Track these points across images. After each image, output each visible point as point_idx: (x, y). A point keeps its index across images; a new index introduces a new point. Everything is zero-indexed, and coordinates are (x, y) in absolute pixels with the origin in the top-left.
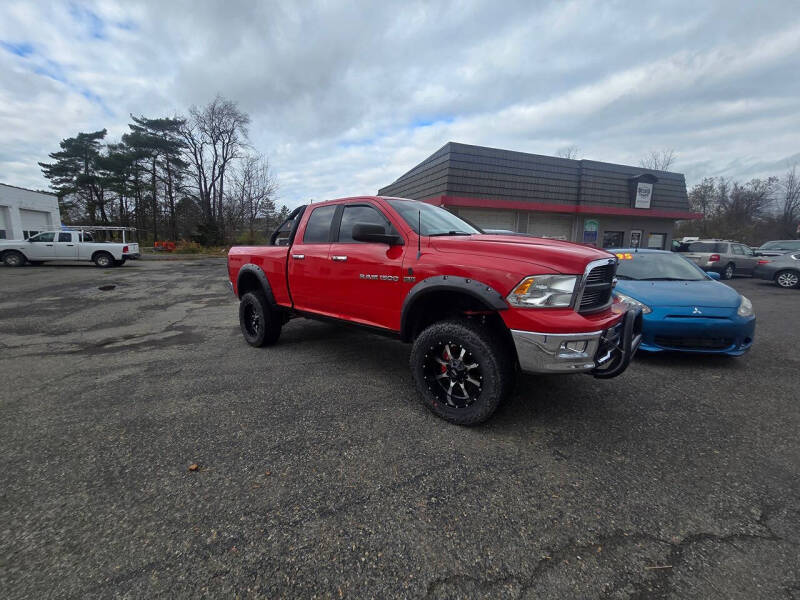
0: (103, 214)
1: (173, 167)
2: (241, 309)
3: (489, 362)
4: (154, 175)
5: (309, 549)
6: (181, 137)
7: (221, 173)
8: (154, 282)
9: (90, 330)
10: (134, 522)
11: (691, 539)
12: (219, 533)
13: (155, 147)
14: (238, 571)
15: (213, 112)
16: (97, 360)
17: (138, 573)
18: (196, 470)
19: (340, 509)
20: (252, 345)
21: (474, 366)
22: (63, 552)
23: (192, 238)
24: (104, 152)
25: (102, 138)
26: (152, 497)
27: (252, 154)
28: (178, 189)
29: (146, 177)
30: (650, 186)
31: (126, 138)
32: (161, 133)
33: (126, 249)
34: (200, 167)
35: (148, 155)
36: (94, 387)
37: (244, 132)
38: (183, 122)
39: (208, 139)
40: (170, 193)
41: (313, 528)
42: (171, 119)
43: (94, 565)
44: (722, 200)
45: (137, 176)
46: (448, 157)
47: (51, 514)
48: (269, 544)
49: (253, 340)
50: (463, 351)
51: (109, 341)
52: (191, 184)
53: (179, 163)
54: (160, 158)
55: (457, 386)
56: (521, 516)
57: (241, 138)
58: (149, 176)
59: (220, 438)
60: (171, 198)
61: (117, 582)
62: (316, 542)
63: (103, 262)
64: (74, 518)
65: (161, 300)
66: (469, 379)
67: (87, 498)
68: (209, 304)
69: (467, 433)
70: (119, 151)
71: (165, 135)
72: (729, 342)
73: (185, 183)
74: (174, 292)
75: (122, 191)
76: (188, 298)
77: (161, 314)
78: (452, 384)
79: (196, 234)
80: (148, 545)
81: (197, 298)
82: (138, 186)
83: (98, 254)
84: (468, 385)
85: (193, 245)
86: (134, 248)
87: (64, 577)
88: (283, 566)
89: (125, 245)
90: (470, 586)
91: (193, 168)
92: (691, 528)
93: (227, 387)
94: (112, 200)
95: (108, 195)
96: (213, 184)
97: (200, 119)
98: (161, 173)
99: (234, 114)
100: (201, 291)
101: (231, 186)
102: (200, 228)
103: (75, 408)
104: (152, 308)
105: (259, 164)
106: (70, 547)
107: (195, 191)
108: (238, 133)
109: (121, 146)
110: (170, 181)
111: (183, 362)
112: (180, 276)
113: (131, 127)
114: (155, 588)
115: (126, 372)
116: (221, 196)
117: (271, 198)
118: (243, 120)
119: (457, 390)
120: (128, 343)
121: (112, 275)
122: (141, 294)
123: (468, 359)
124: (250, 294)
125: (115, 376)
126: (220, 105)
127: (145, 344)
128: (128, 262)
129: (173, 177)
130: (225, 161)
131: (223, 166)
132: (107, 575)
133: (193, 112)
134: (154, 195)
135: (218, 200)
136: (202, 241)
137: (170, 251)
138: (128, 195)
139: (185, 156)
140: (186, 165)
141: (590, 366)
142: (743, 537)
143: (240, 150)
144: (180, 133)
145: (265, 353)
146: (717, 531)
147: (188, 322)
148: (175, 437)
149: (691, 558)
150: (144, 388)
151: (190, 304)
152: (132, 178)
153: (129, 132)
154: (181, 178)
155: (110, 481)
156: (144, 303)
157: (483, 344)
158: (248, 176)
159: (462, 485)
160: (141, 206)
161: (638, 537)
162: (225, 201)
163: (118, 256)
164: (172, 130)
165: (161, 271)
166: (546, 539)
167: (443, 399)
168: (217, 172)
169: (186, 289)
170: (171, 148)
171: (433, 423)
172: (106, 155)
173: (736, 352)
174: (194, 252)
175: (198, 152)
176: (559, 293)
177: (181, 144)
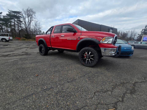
0: (3, 31)
1: (19, 22)
2: (39, 48)
3: (96, 54)
4: (15, 23)
5: (68, 88)
6: (20, 15)
7: (30, 24)
8: (17, 45)
9: (3, 53)
10: (26, 86)
11: (135, 83)
12: (47, 87)
13: (15, 17)
14: (53, 93)
15: (28, 10)
16: (7, 58)
17: (30, 96)
18: (37, 76)
19: (71, 81)
20: (42, 55)
21: (93, 55)
22: (9, 93)
23: (24, 37)
24: (2, 17)
25: (1, 14)
26: (29, 81)
27: (37, 20)
28: (20, 27)
29: (13, 24)
30: (112, 30)
31: (7, 14)
32: (16, 14)
33: (9, 38)
34: (25, 22)
35: (13, 19)
36: (8, 62)
37: (35, 15)
38: (21, 12)
39: (27, 16)
40: (18, 27)
41: (67, 85)
42: (18, 11)
43: (18, 95)
44: (121, 34)
45: (10, 23)
46: (78, 22)
47: (4, 86)
48: (59, 88)
49: (42, 54)
50: (90, 52)
51: (9, 55)
52: (23, 26)
53: (20, 21)
54: (16, 20)
55: (88, 60)
56: (106, 81)
57: (34, 17)
58: (13, 23)
59: (41, 70)
60: (19, 29)
61: (25, 98)
62: (69, 87)
63: (4, 41)
64: (10, 86)
65: (19, 48)
66: (91, 58)
67: (12, 82)
68: (30, 49)
69: (91, 68)
70: (6, 17)
71: (17, 15)
72: (130, 54)
73: (22, 25)
74: (22, 46)
75: (7, 27)
76: (25, 47)
77: (20, 50)
78: (87, 59)
79: (25, 36)
80: (31, 90)
81: (28, 48)
82: (11, 25)
83: (2, 39)
84: (91, 59)
85: (24, 38)
86: (11, 38)
87: (11, 98)
88: (63, 92)
89: (9, 37)
90: (102, 92)
91: (23, 22)
92: (135, 81)
93: (39, 62)
94: (5, 28)
95: (3, 27)
96: (28, 26)
97: (25, 12)
98: (16, 23)
99: (32, 11)
100: (28, 46)
101: (32, 27)
102: (26, 35)
103: (4, 66)
104: (17, 49)
105: (38, 22)
106: (11, 92)
107: (24, 27)
108: (33, 15)
109: (6, 16)
110: (18, 25)
111: (28, 58)
112: (23, 44)
113: (8, 12)
114: (35, 98)
115: (15, 60)
116: (30, 29)
117: (41, 30)
118: (34, 13)
119: (88, 61)
120: (14, 55)
121: (7, 43)
122: (14, 47)
123: (91, 54)
124: (41, 45)
125: (13, 60)
126: (29, 9)
127: (18, 55)
128: (10, 41)
129: (19, 24)
130: (31, 21)
131: (30, 22)
132: (22, 97)
133: (23, 10)
134: (15, 28)
135: (29, 29)
136: (26, 38)
137: (19, 40)
138: (9, 27)
139: (22, 20)
140: (22, 22)
141: (114, 55)
142: (143, 82)
143: (34, 19)
144: (20, 14)
145: (45, 56)
146: (139, 81)
147: (26, 52)
148: (30, 70)
149: (137, 85)
150: (20, 62)
151: (26, 49)
152: (9, 24)
153: (8, 13)
154: (21, 24)
155: (17, 79)
156: (16, 48)
157: (95, 51)
158: (36, 25)
159: (93, 76)
160: (12, 30)
161: (127, 83)
162: (31, 30)
163: (8, 39)
164: (18, 14)
165: (18, 43)
166: (112, 84)
167: (85, 62)
168: (29, 23)
169: (24, 46)
170: (18, 18)
171: (83, 67)
172: (3, 18)
173: (131, 56)
174: (24, 40)
175: (24, 19)
176: (110, 41)
177: (20, 17)
